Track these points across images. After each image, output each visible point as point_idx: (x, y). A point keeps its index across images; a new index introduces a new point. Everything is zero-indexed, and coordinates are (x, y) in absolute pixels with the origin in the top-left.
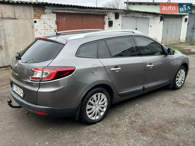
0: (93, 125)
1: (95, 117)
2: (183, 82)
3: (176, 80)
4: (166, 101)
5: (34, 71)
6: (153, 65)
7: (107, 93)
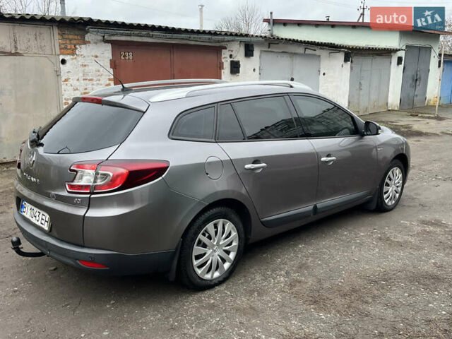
0: (208, 293)
1: (211, 272)
2: (397, 195)
3: (384, 191)
4: (363, 236)
5: (77, 172)
6: (334, 158)
7: (237, 219)
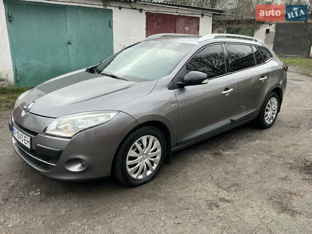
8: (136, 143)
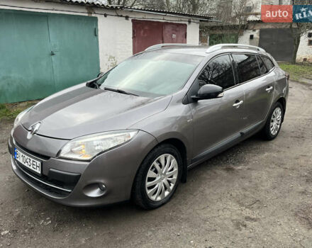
8: (155, 163)
